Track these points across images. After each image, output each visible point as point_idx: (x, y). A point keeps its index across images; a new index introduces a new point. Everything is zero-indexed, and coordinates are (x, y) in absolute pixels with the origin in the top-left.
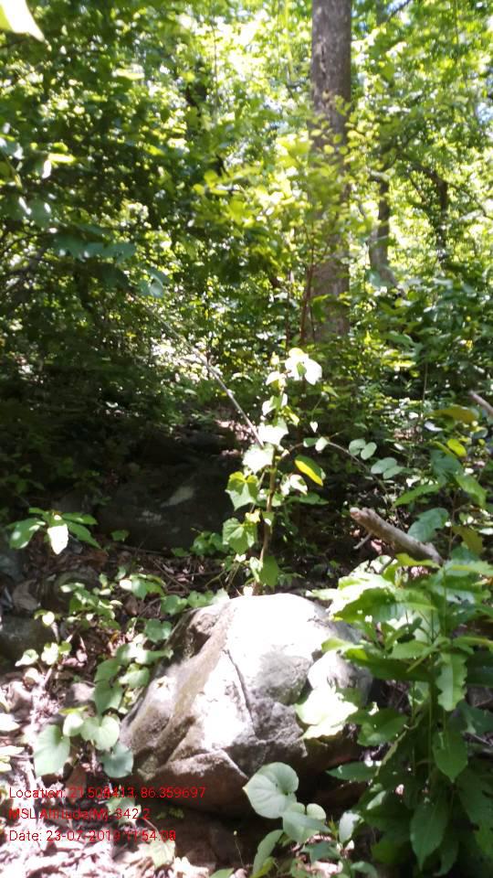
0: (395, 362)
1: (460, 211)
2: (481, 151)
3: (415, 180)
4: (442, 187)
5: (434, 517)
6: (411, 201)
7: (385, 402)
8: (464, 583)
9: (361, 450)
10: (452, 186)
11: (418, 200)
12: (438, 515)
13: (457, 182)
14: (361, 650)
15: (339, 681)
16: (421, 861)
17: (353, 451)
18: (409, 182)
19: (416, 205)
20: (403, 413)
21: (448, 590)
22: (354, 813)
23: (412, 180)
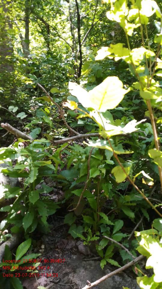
0: (26, 81)
1: (54, 36)
2: (60, 16)
3: (39, 23)
4: (48, 27)
5: (37, 131)
6: (38, 31)
7: (25, 96)
8: (39, 146)
9: (13, 109)
10: (51, 27)
11: (40, 31)
12: (38, 130)
13: (53, 26)
14: (6, 169)
15: (4, 183)
16: (26, 230)
17: (10, 110)
18: (37, 24)
19: (39, 32)
20: (33, 102)
21: (34, 148)
22: (5, 220)
23: (38, 23)
